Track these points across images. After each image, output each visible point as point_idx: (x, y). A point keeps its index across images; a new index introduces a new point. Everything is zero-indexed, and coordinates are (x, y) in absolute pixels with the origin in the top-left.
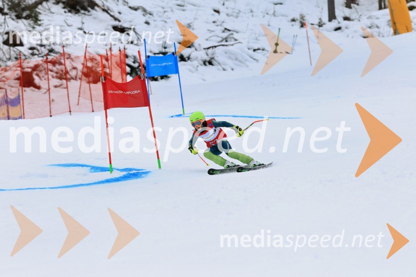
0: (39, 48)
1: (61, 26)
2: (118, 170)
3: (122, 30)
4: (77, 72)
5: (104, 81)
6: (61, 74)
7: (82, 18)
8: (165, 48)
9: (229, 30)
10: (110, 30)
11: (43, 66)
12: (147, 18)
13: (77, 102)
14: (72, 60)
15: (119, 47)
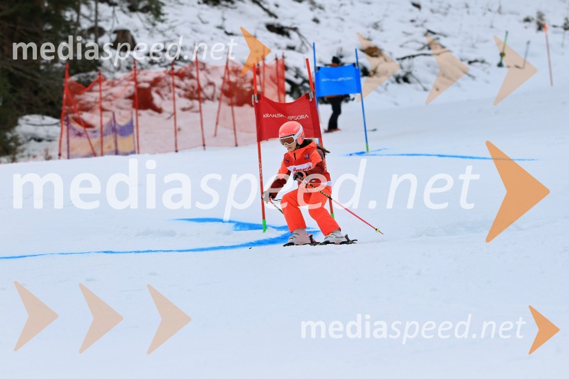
1: (193, 23)
2: (273, 227)
3: (280, 31)
4: (215, 90)
5: (257, 102)
6: (192, 93)
7: (223, 12)
9: (434, 33)
10: (262, 29)
11: (165, 80)
12: (316, 13)
13: (213, 133)
14: (208, 72)
15: (276, 55)
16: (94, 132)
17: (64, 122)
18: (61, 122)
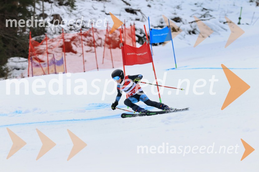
1: (90, 10)
3: (132, 11)
4: (102, 42)
5: (122, 46)
6: (91, 43)
7: (104, 4)
8: (162, 23)
9: (206, 10)
10: (123, 11)
11: (78, 38)
12: (149, 2)
13: (102, 62)
14: (98, 33)
15: (131, 23)
16: (45, 64)
17: (30, 60)
18: (28, 60)
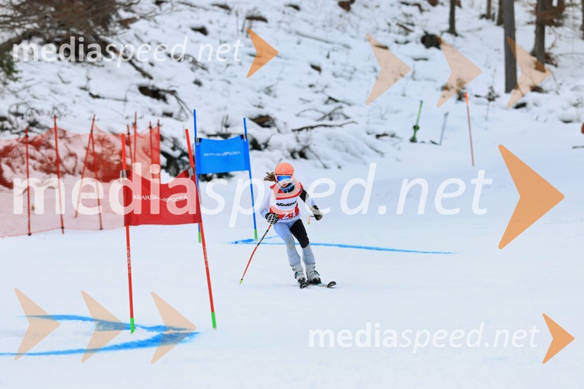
0: (13, 118)
1: (52, 83)
2: (143, 327)
3: (155, 94)
4: (76, 162)
6: (49, 165)
7: (88, 70)
8: (227, 126)
9: (336, 101)
10: (134, 92)
11: (18, 150)
12: (198, 74)
13: (74, 213)
14: (69, 141)
15: (150, 123)
